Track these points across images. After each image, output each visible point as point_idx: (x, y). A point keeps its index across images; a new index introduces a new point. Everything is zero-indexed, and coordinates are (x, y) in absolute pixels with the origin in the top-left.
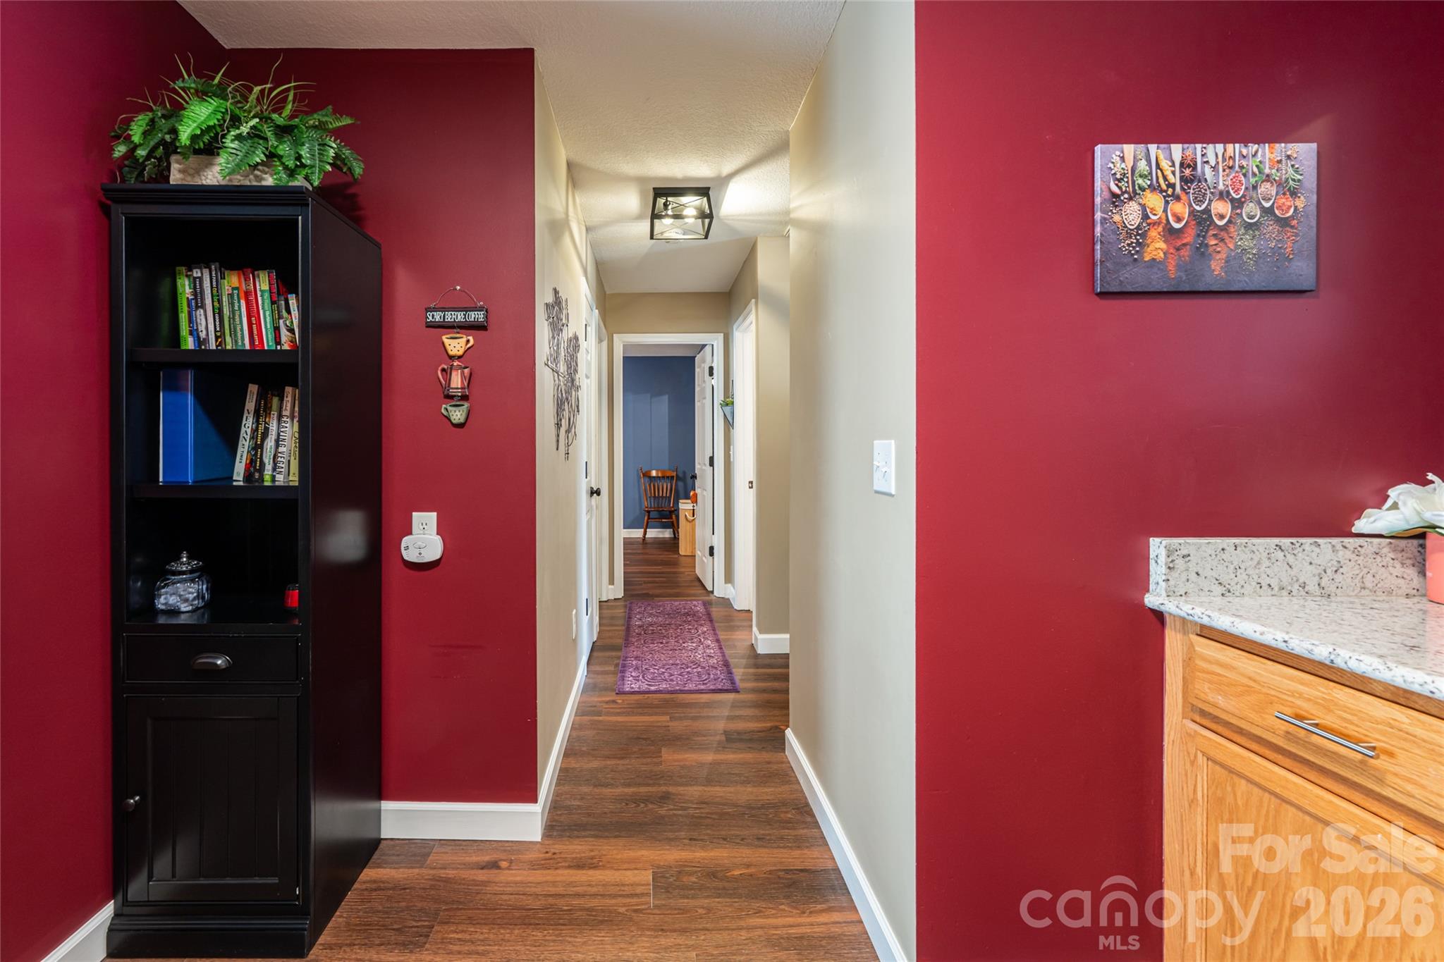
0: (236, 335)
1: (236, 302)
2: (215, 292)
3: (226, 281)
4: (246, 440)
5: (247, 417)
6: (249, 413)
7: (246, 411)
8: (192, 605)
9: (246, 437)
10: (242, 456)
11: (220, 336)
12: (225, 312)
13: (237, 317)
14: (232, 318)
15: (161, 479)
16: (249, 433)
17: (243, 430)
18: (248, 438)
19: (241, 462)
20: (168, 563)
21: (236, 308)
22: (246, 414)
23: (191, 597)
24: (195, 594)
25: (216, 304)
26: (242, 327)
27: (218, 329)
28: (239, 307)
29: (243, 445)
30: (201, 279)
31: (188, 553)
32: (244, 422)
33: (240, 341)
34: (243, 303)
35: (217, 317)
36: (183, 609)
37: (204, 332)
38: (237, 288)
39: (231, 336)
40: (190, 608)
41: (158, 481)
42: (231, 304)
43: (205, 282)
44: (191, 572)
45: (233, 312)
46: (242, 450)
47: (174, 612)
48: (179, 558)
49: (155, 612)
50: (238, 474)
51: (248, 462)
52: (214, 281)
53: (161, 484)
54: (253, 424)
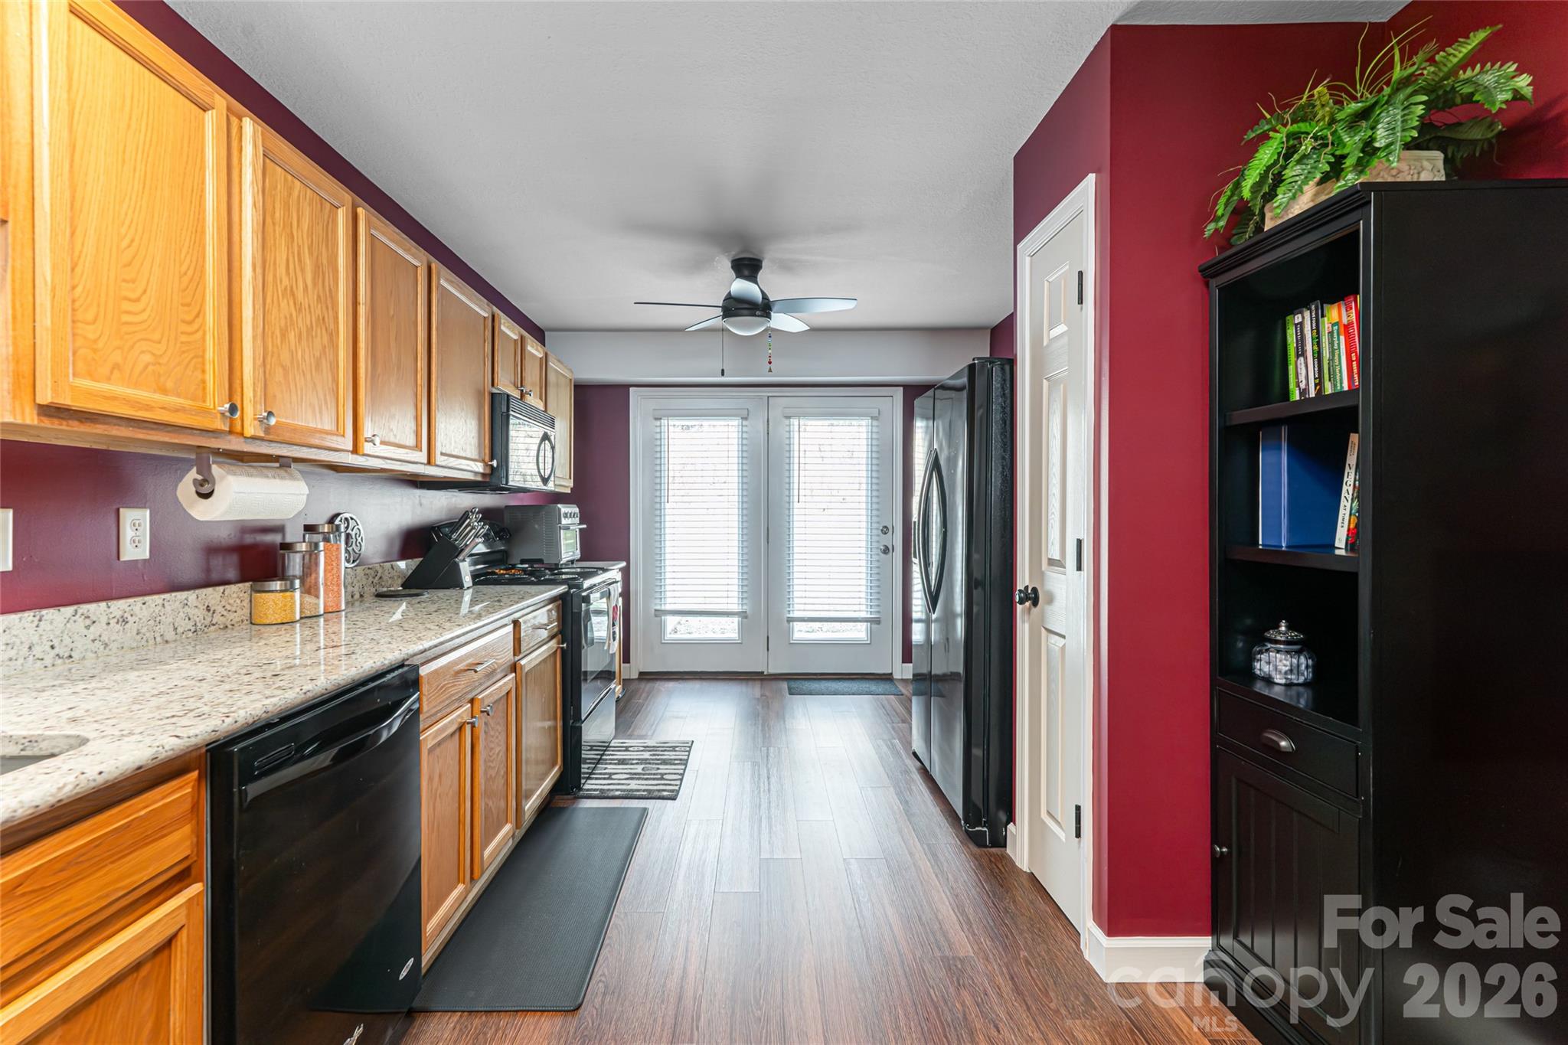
0: (1335, 380)
1: (1335, 339)
2: (1315, 334)
3: (1326, 319)
4: (1347, 501)
5: (1348, 473)
6: (1350, 468)
7: (1347, 466)
8: (1286, 679)
9: (1347, 496)
10: (1343, 519)
11: (1319, 384)
12: (1324, 355)
13: (1336, 357)
14: (1331, 360)
15: (1260, 543)
16: (1351, 492)
17: (1345, 488)
18: (1350, 498)
19: (1342, 527)
20: (1267, 630)
21: (1336, 347)
22: (1347, 470)
23: (1284, 669)
24: (1287, 668)
25: (1316, 348)
26: (1341, 367)
27: (1317, 376)
28: (1339, 345)
29: (1345, 506)
30: (1301, 324)
31: (1287, 621)
32: (1345, 479)
33: (1338, 385)
34: (1342, 338)
35: (1316, 363)
36: (1276, 681)
37: (1304, 382)
38: (1337, 324)
39: (1330, 380)
40: (1283, 681)
41: (1258, 544)
42: (1331, 343)
43: (1306, 326)
44: (1287, 643)
45: (1332, 352)
46: (1344, 512)
47: (1268, 681)
48: (1278, 626)
49: (1251, 676)
50: (1340, 540)
51: (1352, 526)
52: (1314, 322)
53: (1260, 547)
54: (1355, 481)
